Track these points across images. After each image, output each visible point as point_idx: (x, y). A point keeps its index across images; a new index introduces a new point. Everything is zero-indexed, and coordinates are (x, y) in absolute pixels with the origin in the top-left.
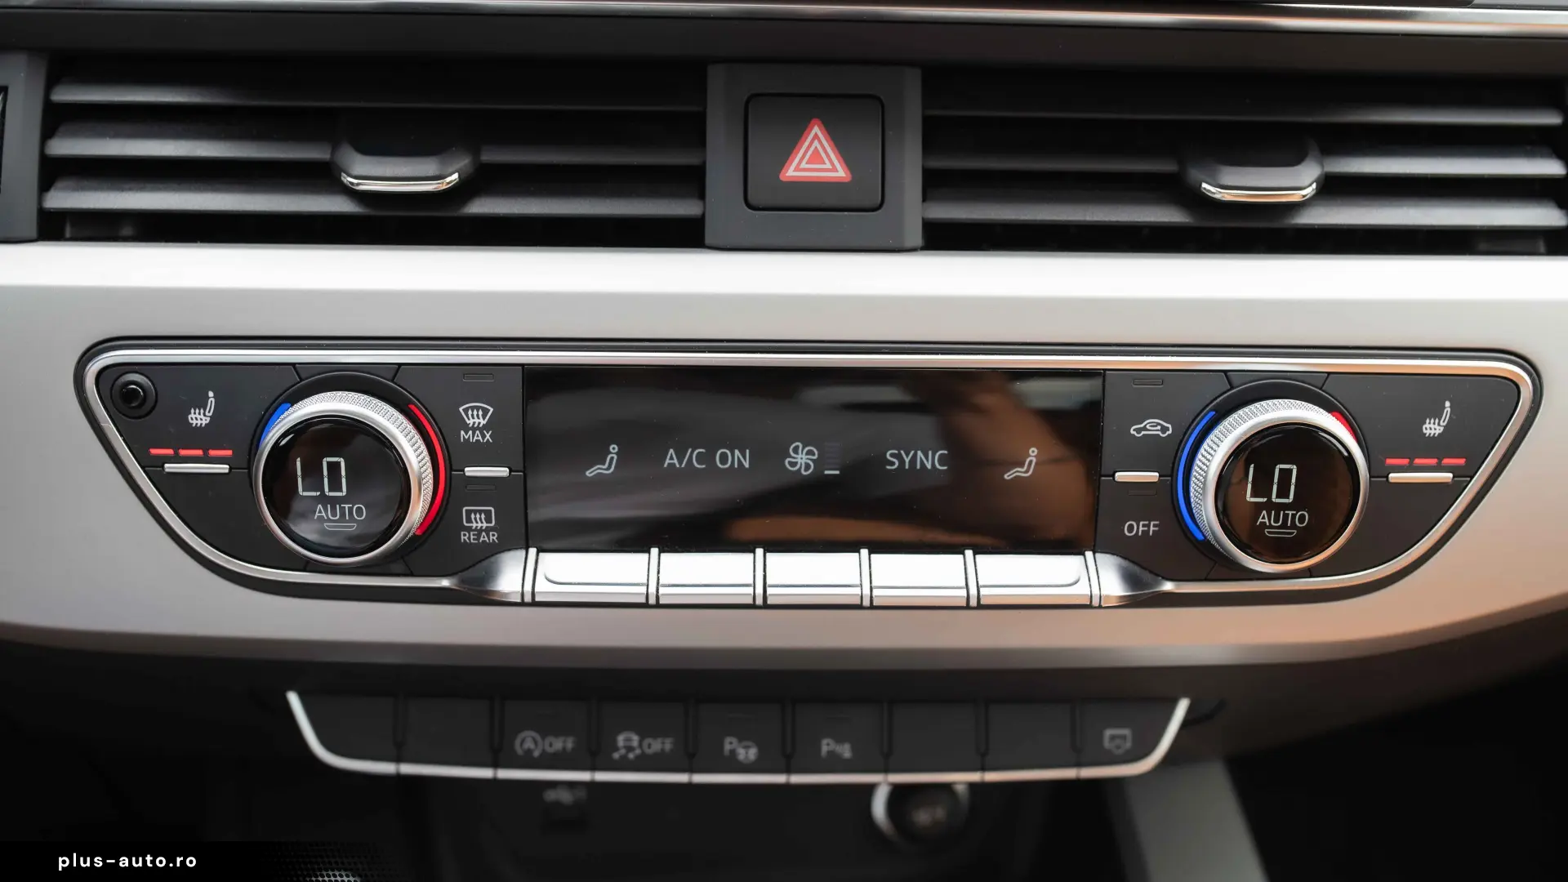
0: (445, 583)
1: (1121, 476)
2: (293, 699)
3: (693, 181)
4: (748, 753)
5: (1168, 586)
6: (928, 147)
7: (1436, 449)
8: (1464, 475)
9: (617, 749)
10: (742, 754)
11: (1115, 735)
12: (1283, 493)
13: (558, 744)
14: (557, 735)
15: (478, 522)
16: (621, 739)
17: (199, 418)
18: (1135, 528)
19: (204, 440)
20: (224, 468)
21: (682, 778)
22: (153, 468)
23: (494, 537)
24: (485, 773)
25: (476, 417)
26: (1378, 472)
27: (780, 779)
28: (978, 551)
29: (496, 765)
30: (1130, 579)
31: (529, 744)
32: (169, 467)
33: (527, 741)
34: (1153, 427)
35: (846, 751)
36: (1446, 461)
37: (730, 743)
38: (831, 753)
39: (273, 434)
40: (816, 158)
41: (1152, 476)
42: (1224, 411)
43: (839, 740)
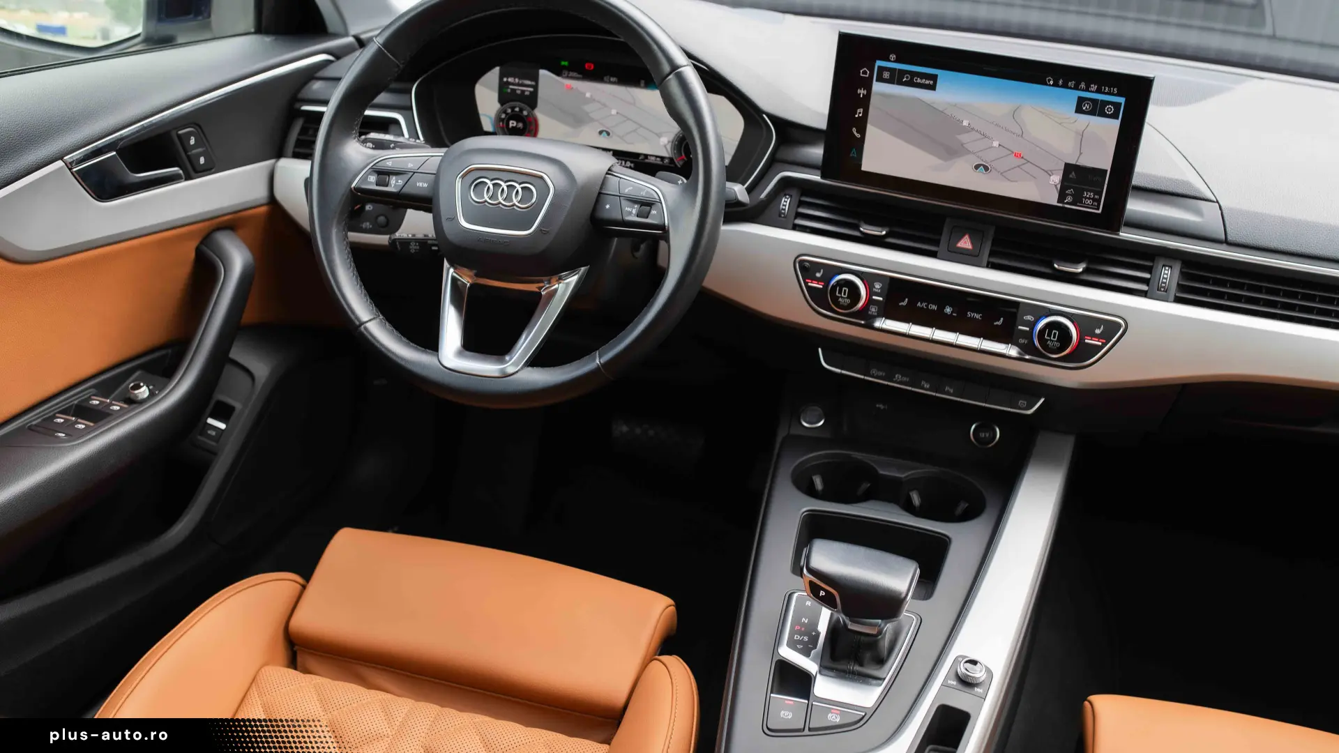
0: (863, 322)
1: (1020, 327)
2: (820, 350)
3: (937, 243)
4: (927, 386)
5: (1027, 357)
6: (993, 245)
7: (1099, 337)
8: (1104, 345)
9: (895, 377)
10: (925, 386)
11: (1022, 403)
12: (1054, 337)
13: (881, 374)
14: (881, 371)
15: (873, 310)
16: (896, 376)
17: (818, 275)
18: (1022, 341)
19: (818, 280)
20: (821, 287)
21: (910, 388)
22: (806, 284)
23: (876, 314)
24: (862, 377)
25: (878, 286)
26: (1081, 339)
27: (934, 394)
28: (984, 338)
29: (865, 375)
30: (1019, 353)
31: (874, 372)
32: (809, 284)
33: (874, 371)
34: (1029, 318)
35: (952, 391)
36: (1101, 340)
37: (923, 383)
38: (948, 391)
39: (833, 282)
40: (965, 243)
41: (1028, 329)
42: (1047, 316)
43: (951, 388)
